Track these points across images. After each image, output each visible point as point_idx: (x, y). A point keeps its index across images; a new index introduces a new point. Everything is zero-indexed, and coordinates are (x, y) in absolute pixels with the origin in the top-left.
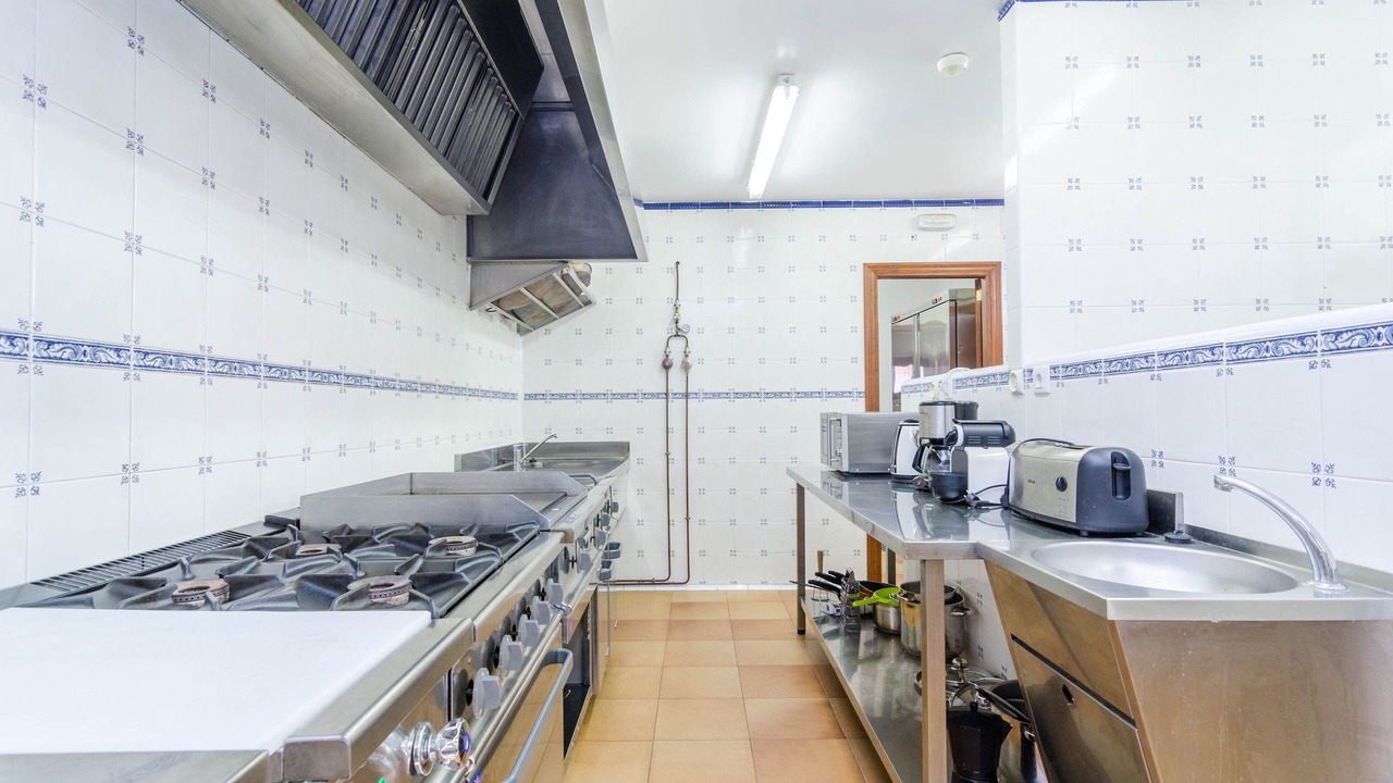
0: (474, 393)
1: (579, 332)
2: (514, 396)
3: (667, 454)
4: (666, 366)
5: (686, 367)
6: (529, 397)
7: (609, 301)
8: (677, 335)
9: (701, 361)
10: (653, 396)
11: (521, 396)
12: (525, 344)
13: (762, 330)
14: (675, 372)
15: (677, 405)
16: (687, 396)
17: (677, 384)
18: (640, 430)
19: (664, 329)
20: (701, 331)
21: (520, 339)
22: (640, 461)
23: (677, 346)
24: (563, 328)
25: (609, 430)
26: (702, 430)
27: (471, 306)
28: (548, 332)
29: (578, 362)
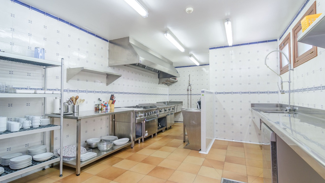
0: (159, 94)
1: (176, 86)
2: (167, 95)
3: (188, 103)
4: (188, 90)
5: (191, 90)
6: (169, 95)
7: (180, 81)
8: (189, 86)
9: (193, 89)
10: (186, 95)
11: (168, 95)
12: (169, 87)
13: (202, 84)
14: (189, 91)
15: (189, 96)
16: (191, 95)
17: (189, 93)
18: (184, 100)
19: (188, 85)
20: (193, 85)
21: (168, 87)
22: (184, 104)
23: (189, 87)
24: (174, 85)
25: (180, 100)
26: (193, 100)
27: (159, 84)
28: (172, 86)
29: (176, 90)
